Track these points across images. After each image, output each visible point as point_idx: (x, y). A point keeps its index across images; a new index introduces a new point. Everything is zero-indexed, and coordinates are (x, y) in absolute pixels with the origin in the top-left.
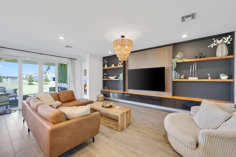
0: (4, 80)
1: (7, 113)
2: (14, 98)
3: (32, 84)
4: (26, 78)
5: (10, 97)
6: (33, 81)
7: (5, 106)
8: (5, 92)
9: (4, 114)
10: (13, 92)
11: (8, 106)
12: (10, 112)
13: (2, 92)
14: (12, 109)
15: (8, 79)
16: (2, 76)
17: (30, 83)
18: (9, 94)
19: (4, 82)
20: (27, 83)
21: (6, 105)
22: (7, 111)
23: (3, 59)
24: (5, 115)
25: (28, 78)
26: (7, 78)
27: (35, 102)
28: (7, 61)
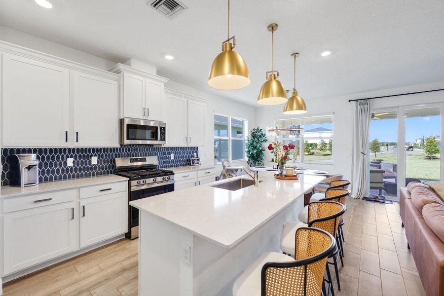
0: (382, 148)
1: (379, 202)
2: (393, 181)
3: (435, 158)
4: (422, 144)
5: (385, 178)
6: (437, 151)
7: (378, 190)
8: (380, 167)
9: (375, 201)
10: (392, 169)
11: (383, 191)
12: (383, 201)
13: (376, 168)
14: (387, 197)
15: (389, 146)
16: (379, 142)
17: (429, 155)
18: (384, 172)
19: (383, 151)
20: (422, 155)
21: (380, 189)
22: (379, 197)
23: (376, 115)
24: (377, 204)
25: (425, 144)
26: (387, 145)
27: (420, 193)
28: (381, 117)
